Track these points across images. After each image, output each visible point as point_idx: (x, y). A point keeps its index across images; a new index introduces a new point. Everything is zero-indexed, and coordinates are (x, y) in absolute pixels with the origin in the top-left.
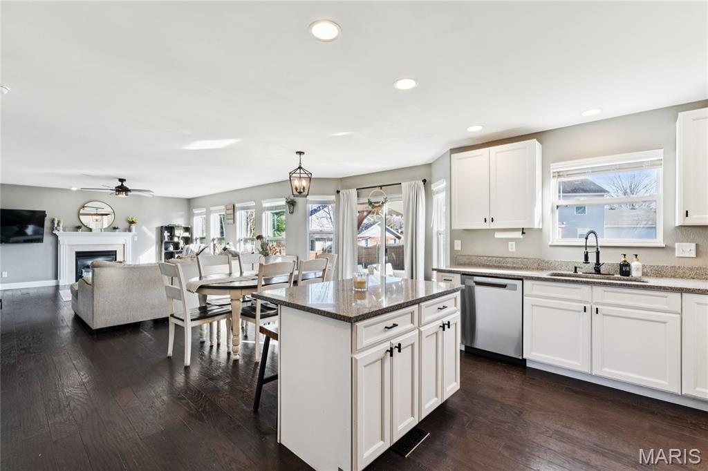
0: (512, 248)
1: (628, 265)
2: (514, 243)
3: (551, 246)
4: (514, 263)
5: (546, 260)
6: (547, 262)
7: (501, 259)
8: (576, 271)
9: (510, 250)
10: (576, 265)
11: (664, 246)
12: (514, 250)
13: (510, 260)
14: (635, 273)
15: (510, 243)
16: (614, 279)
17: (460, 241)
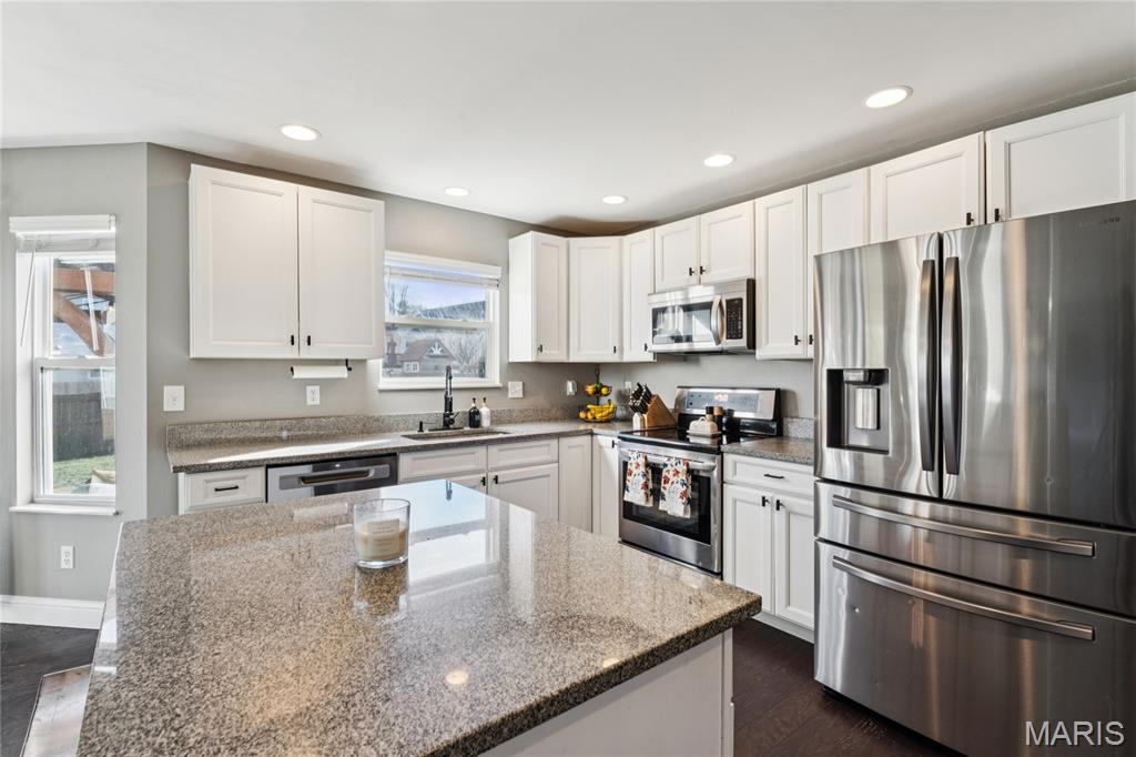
0: (313, 397)
1: (478, 413)
2: (317, 388)
3: (381, 391)
4: (320, 427)
5: (376, 415)
6: (377, 420)
7: (294, 422)
8: (421, 430)
9: (310, 402)
10: (421, 419)
11: (501, 385)
12: (317, 402)
13: (312, 422)
14: (486, 423)
15: (309, 388)
16: (464, 434)
17: (182, 388)
